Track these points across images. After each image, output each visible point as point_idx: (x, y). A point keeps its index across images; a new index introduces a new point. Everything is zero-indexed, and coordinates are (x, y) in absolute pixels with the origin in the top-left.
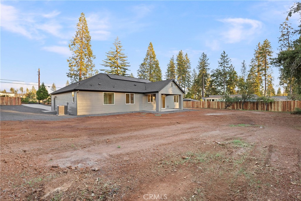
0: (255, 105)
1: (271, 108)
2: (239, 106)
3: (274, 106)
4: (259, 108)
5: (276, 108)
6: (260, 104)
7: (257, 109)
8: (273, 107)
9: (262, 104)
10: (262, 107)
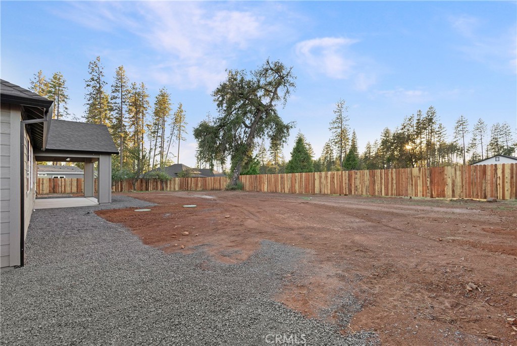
0: (144, 184)
1: (167, 187)
2: (119, 186)
3: (170, 184)
4: (149, 188)
5: (172, 186)
6: (152, 182)
7: (147, 189)
8: (169, 186)
9: (154, 182)
10: (153, 186)
